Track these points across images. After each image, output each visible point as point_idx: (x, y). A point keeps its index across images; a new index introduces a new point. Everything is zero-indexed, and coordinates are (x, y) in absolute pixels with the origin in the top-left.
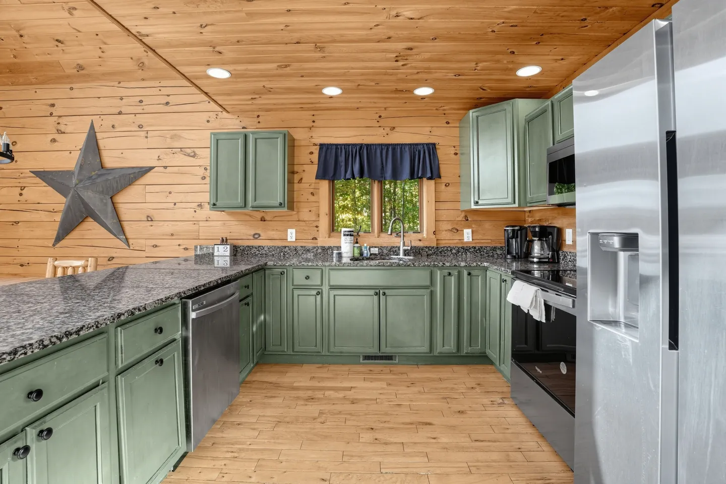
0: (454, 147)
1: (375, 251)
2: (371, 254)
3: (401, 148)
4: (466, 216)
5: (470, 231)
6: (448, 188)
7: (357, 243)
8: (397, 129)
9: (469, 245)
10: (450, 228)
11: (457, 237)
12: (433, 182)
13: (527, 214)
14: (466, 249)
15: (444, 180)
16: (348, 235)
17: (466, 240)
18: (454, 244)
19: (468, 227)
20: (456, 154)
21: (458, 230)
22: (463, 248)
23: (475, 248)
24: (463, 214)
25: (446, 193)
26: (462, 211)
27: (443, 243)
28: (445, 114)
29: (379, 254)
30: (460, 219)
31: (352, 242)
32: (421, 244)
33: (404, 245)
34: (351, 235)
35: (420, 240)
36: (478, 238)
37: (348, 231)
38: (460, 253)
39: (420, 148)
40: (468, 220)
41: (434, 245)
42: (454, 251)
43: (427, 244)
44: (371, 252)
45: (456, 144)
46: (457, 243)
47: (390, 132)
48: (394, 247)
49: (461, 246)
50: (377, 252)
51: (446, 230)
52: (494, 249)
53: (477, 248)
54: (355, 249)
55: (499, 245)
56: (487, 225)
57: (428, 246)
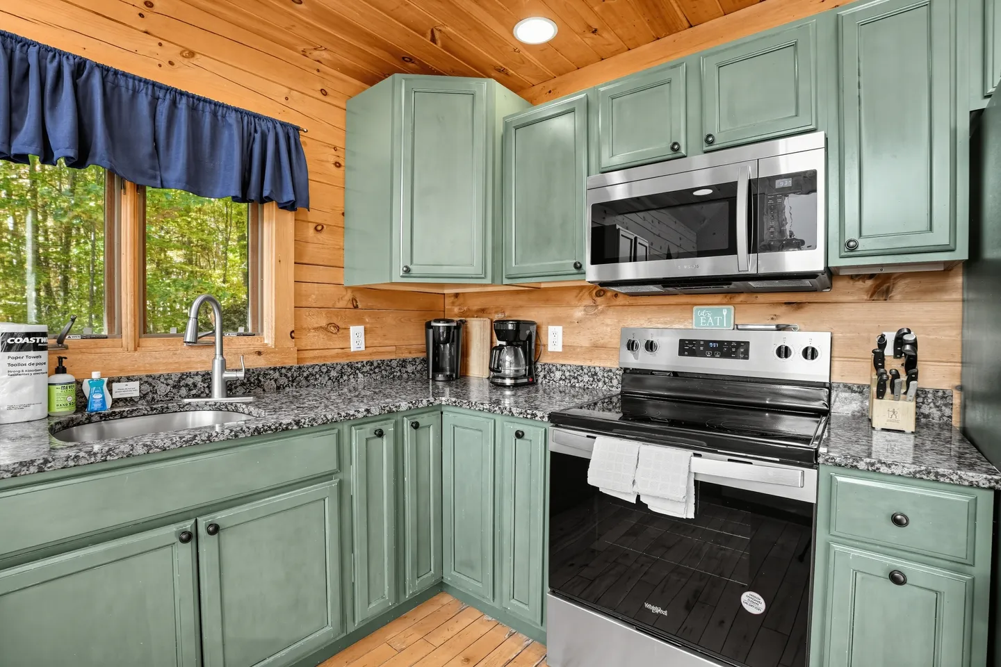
0: (335, 149)
1: (131, 389)
2: (116, 402)
3: (215, 114)
4: (354, 300)
5: (360, 329)
6: (323, 237)
7: (61, 370)
8: (199, 59)
9: (360, 359)
10: (323, 323)
11: (337, 343)
12: (289, 216)
13: (448, 301)
14: (354, 368)
15: (314, 216)
16: (23, 347)
17: (354, 348)
18: (332, 357)
19: (359, 321)
20: (338, 165)
21: (338, 328)
22: (350, 365)
23: (372, 364)
24: (349, 295)
25: (319, 245)
26: (347, 288)
27: (311, 359)
28: (318, 71)
29: (143, 397)
30: (342, 304)
31: (45, 368)
32: (260, 363)
33: (224, 367)
34: (36, 347)
35: (259, 353)
36: (376, 342)
37: (29, 335)
38: (345, 378)
39: (264, 128)
40: (356, 307)
41: (291, 362)
42: (333, 374)
43: (276, 361)
44: (116, 396)
45: (339, 144)
46: (337, 356)
47: (178, 60)
48: (189, 375)
49: (345, 361)
50: (136, 394)
51: (316, 329)
52: (403, 363)
53: (375, 364)
54: (57, 391)
55: (409, 357)
56: (390, 319)
57: (278, 366)
